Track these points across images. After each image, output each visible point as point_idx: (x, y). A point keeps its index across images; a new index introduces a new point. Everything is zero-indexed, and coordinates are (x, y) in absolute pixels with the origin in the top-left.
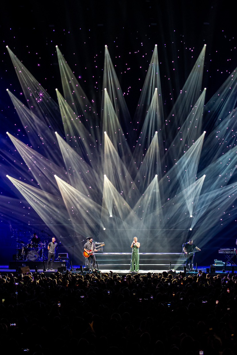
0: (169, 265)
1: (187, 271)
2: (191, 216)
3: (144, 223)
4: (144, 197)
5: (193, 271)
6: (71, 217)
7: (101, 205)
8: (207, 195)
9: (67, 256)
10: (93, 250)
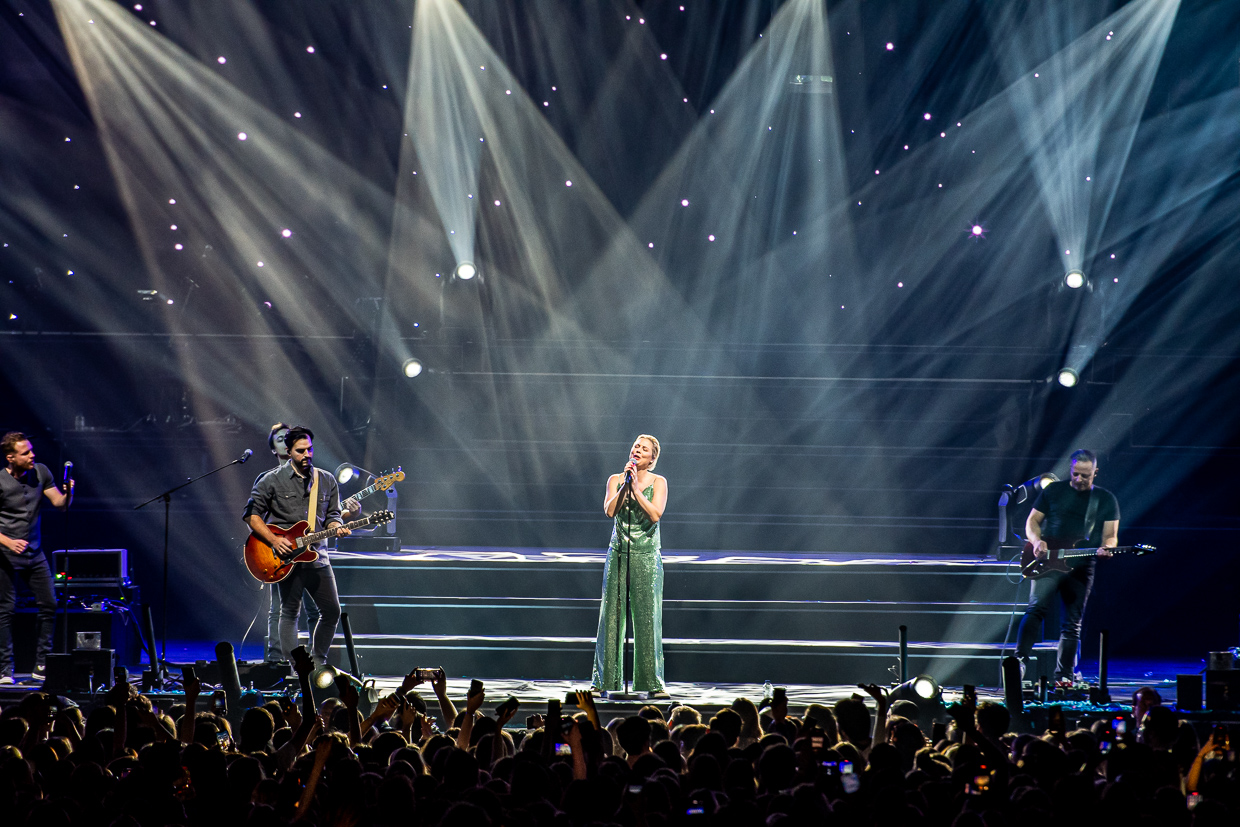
0: (894, 650)
1: (1031, 697)
2: (1075, 280)
3: (711, 330)
4: (713, 131)
5: (1079, 695)
6: (155, 270)
7: (390, 188)
8: (1196, 123)
9: (123, 574)
10: (323, 525)
